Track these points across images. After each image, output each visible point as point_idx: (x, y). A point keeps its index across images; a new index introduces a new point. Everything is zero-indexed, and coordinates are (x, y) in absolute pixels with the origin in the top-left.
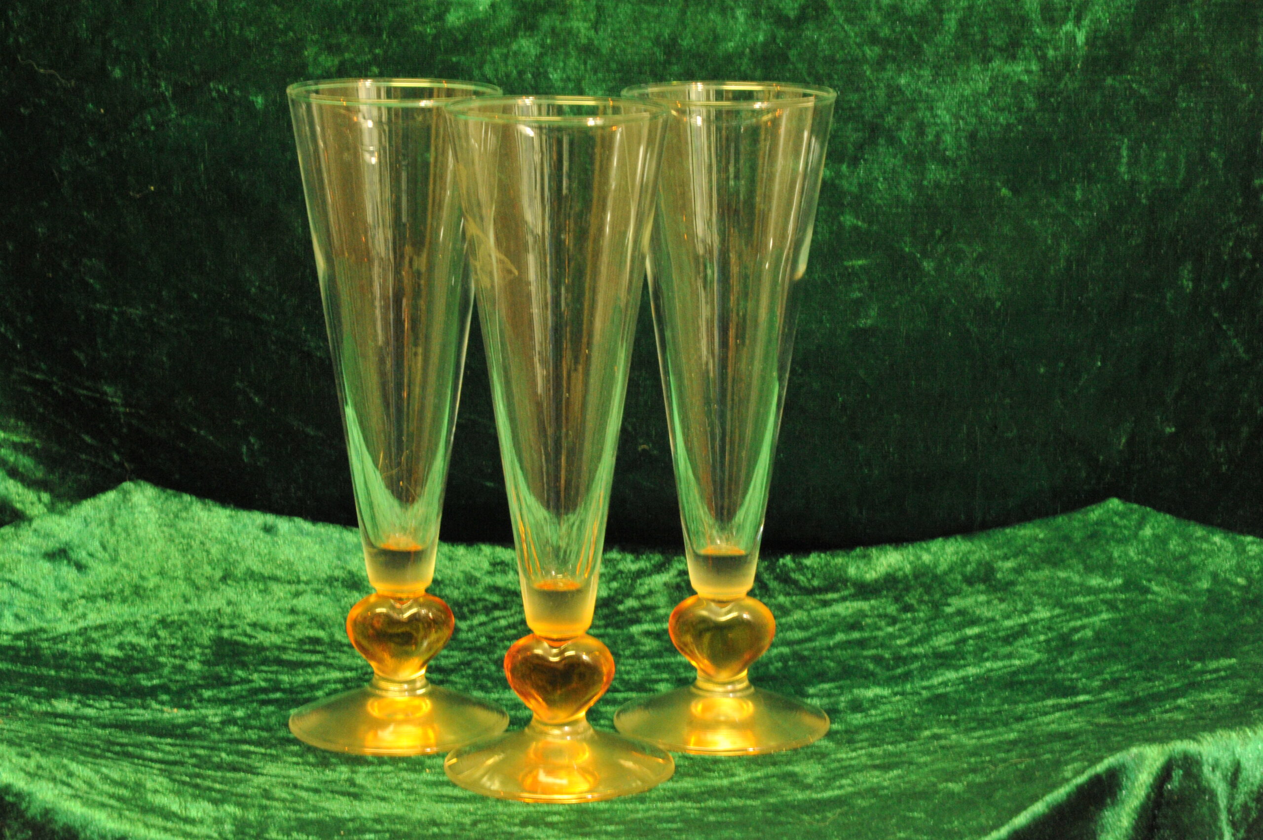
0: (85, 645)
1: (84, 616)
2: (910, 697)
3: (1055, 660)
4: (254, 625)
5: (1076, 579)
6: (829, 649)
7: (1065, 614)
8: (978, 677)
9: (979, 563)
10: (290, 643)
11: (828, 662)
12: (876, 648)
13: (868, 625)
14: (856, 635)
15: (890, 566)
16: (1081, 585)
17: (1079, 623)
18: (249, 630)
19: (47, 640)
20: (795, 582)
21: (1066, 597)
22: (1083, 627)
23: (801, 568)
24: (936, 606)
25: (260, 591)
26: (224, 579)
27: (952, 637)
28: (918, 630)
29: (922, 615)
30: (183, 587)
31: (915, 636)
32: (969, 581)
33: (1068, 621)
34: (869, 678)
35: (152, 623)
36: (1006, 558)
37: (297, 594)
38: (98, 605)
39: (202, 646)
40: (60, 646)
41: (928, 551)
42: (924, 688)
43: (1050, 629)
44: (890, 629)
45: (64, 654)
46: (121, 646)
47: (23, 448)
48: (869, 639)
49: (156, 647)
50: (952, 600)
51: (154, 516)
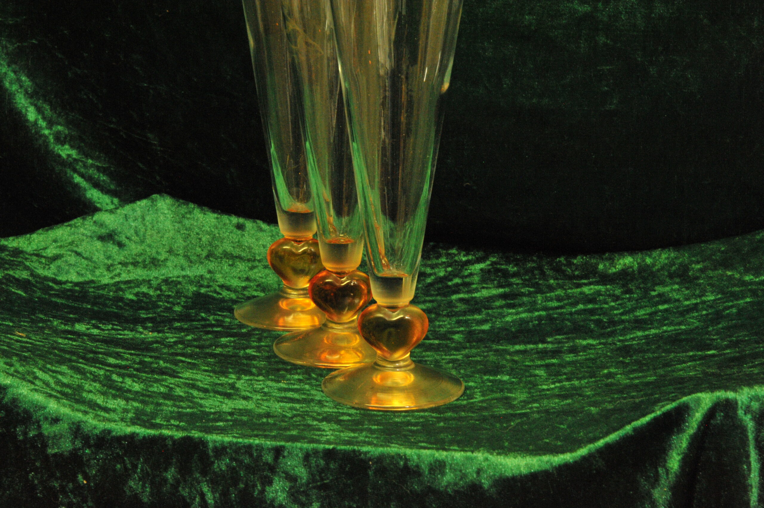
0: (116, 292)
1: (119, 275)
2: (609, 346)
3: (708, 327)
4: (222, 286)
5: (737, 276)
6: (571, 314)
7: (723, 298)
8: (656, 335)
9: (681, 265)
10: (241, 298)
11: (567, 322)
12: (600, 315)
13: (600, 301)
14: (590, 306)
15: (625, 265)
16: (739, 280)
17: (730, 304)
18: (218, 289)
19: (94, 287)
20: (563, 272)
21: (728, 288)
22: (732, 307)
23: (570, 264)
24: (646, 291)
25: (229, 265)
26: (207, 257)
27: (649, 310)
28: (629, 305)
29: (635, 296)
30: (182, 261)
31: (627, 309)
32: (671, 276)
33: (724, 302)
34: (588, 333)
35: (159, 281)
36: (698, 262)
37: (252, 268)
38: (128, 269)
39: (186, 297)
40: (101, 292)
41: (650, 256)
42: (620, 341)
43: (711, 307)
44: (613, 304)
45: (101, 296)
46: (137, 295)
47: (103, 170)
48: (597, 309)
49: (159, 296)
50: (656, 288)
51: (170, 216)
